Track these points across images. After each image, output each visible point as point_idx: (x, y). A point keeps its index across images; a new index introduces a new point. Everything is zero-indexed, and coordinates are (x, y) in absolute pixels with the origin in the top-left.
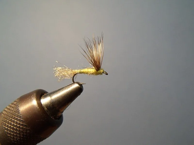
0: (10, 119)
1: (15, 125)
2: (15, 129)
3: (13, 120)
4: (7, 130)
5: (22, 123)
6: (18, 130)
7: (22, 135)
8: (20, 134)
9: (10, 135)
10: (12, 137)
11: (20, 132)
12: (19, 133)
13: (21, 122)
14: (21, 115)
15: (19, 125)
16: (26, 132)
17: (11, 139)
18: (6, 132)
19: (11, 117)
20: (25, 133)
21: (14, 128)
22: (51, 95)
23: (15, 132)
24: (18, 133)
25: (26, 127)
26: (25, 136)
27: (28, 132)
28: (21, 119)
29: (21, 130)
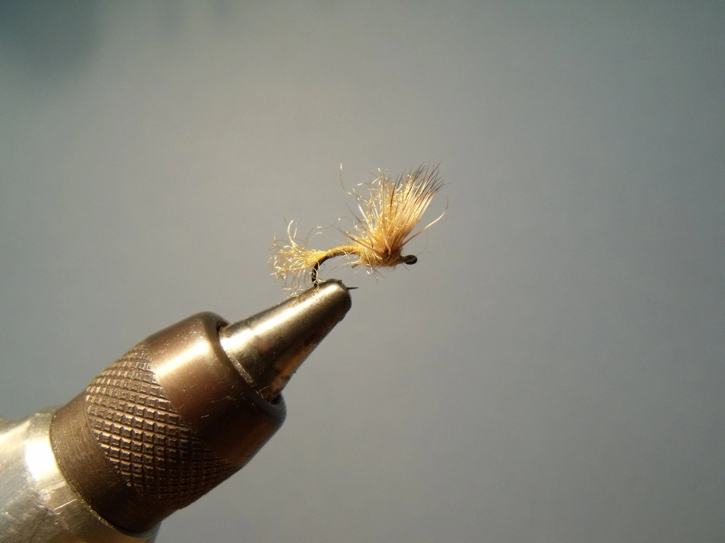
0: (121, 405)
1: (138, 422)
2: (137, 434)
3: (130, 408)
4: (107, 444)
5: (163, 413)
6: (148, 437)
7: (160, 456)
8: (153, 452)
9: (118, 461)
10: (124, 466)
11: (155, 445)
12: (153, 449)
13: (160, 409)
14: (161, 388)
15: (152, 419)
16: (176, 442)
17: (123, 473)
18: (105, 450)
19: (124, 397)
20: (171, 447)
21: (136, 431)
22: (253, 323)
23: (136, 446)
24: (148, 449)
25: (176, 425)
26: (171, 458)
27: (183, 444)
28: (160, 400)
29: (158, 436)
